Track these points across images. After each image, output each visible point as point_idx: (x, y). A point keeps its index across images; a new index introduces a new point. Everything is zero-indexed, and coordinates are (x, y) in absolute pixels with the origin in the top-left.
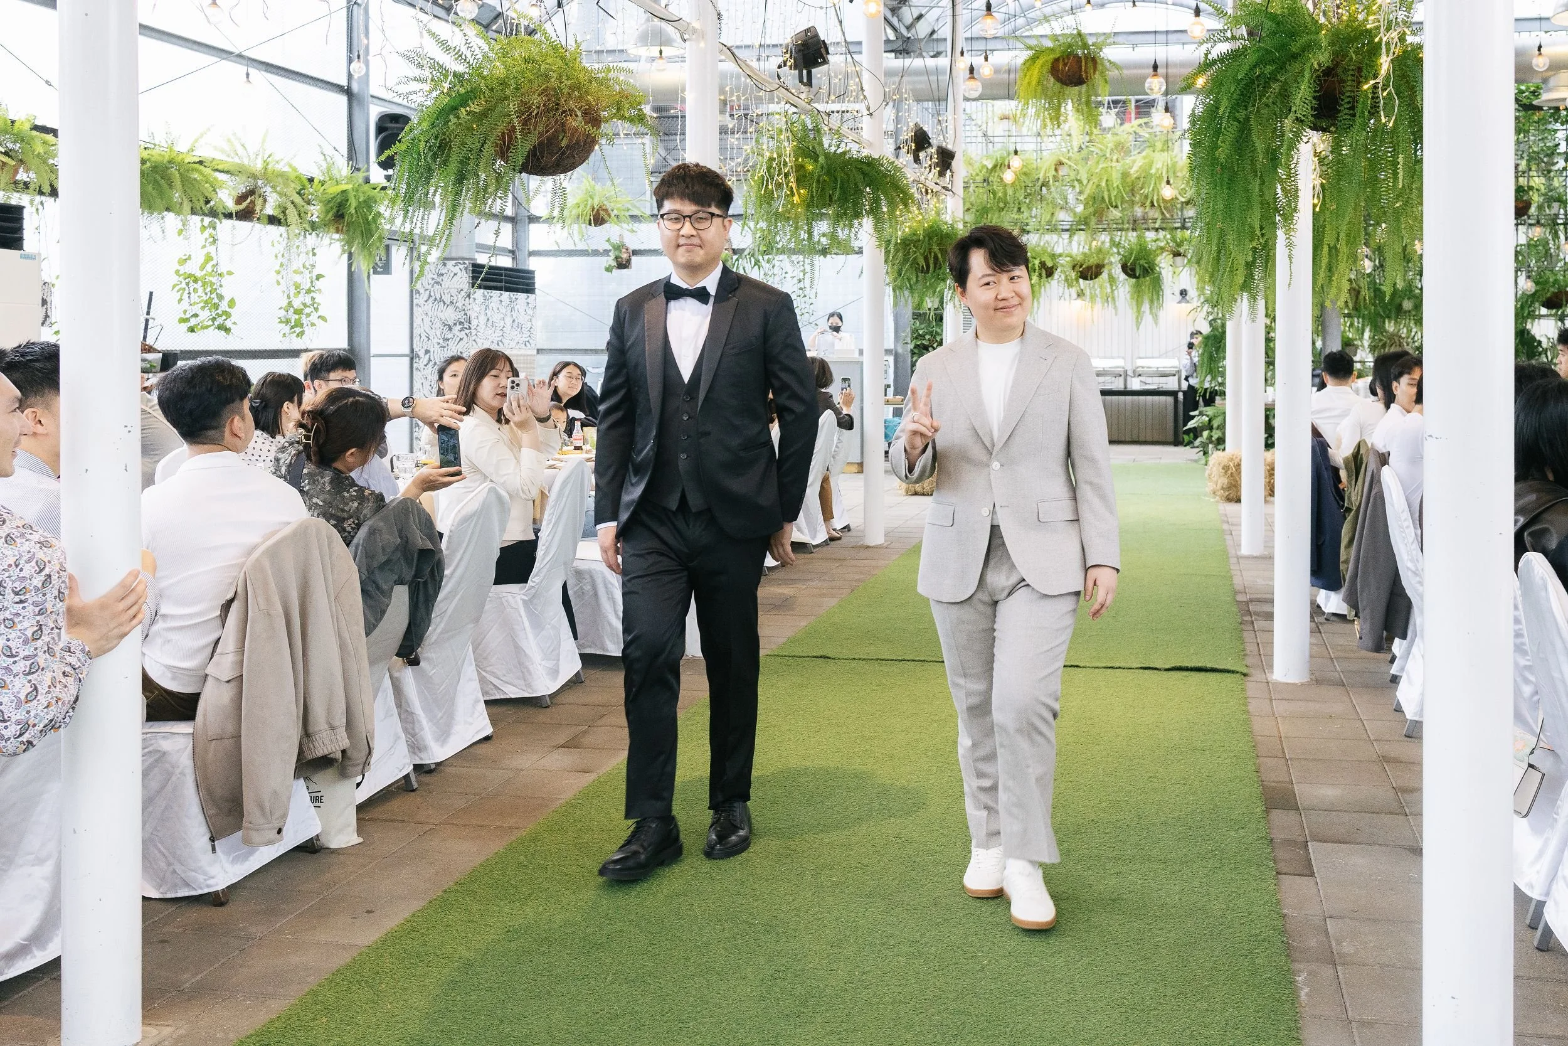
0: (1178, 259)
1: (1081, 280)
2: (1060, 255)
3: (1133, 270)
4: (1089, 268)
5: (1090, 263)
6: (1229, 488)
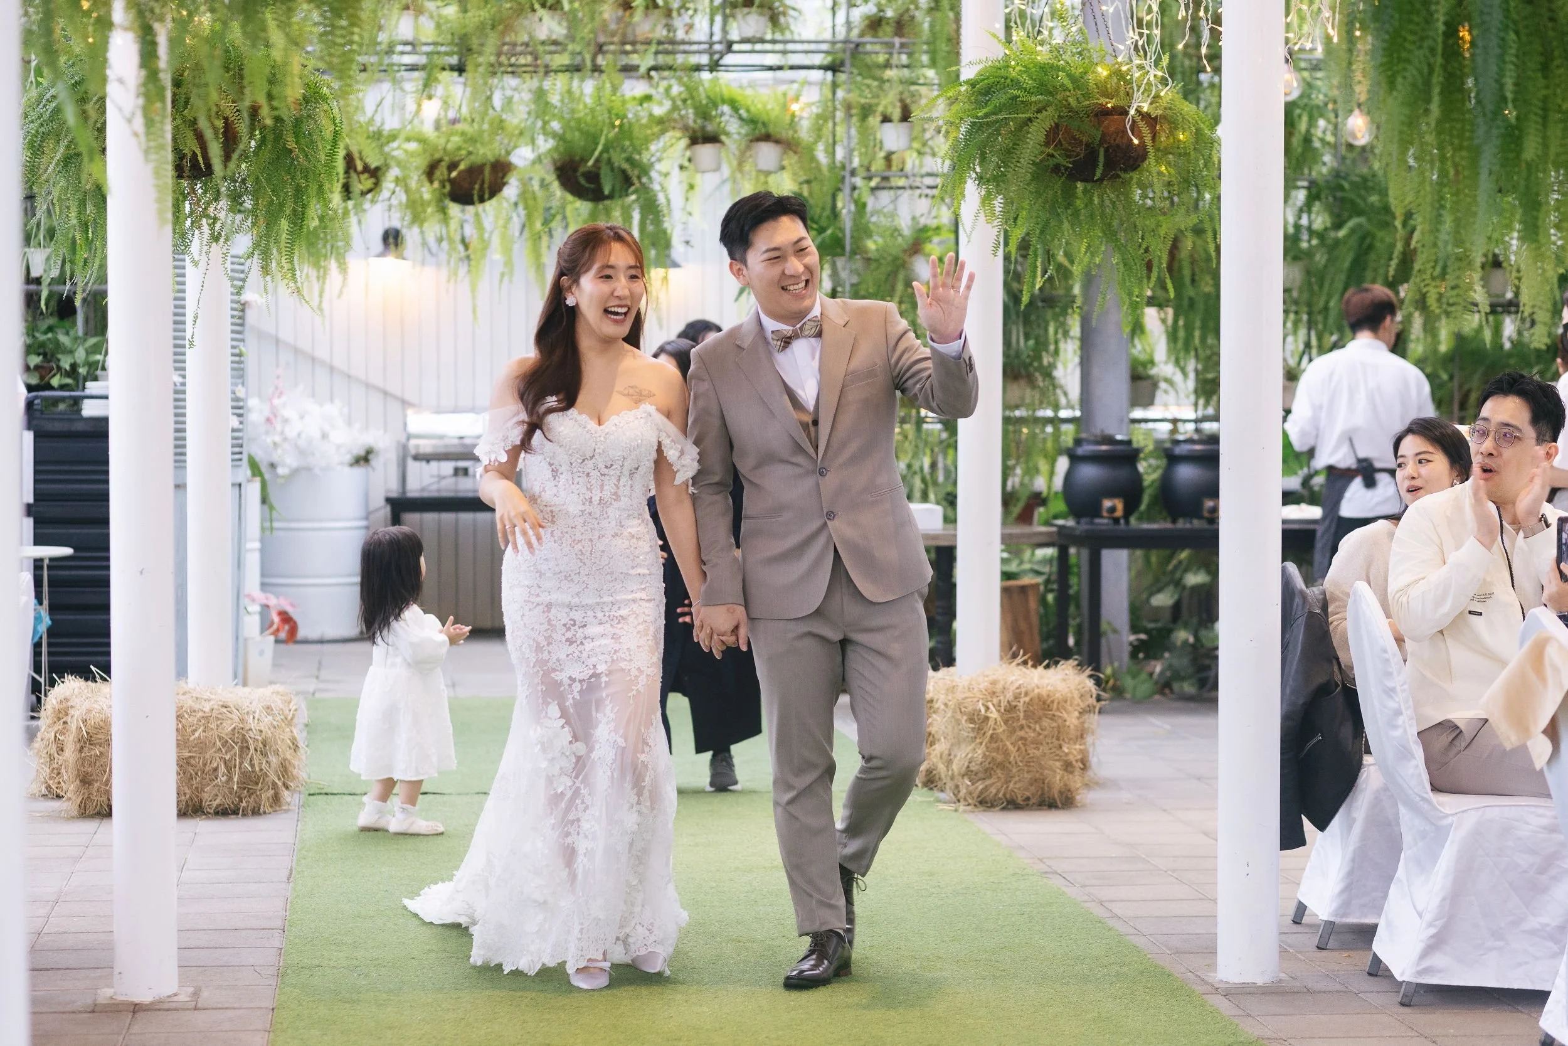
0: (706, 151)
1: (454, 209)
2: (393, 137)
3: (594, 177)
4: (475, 171)
5: (476, 159)
6: (988, 772)
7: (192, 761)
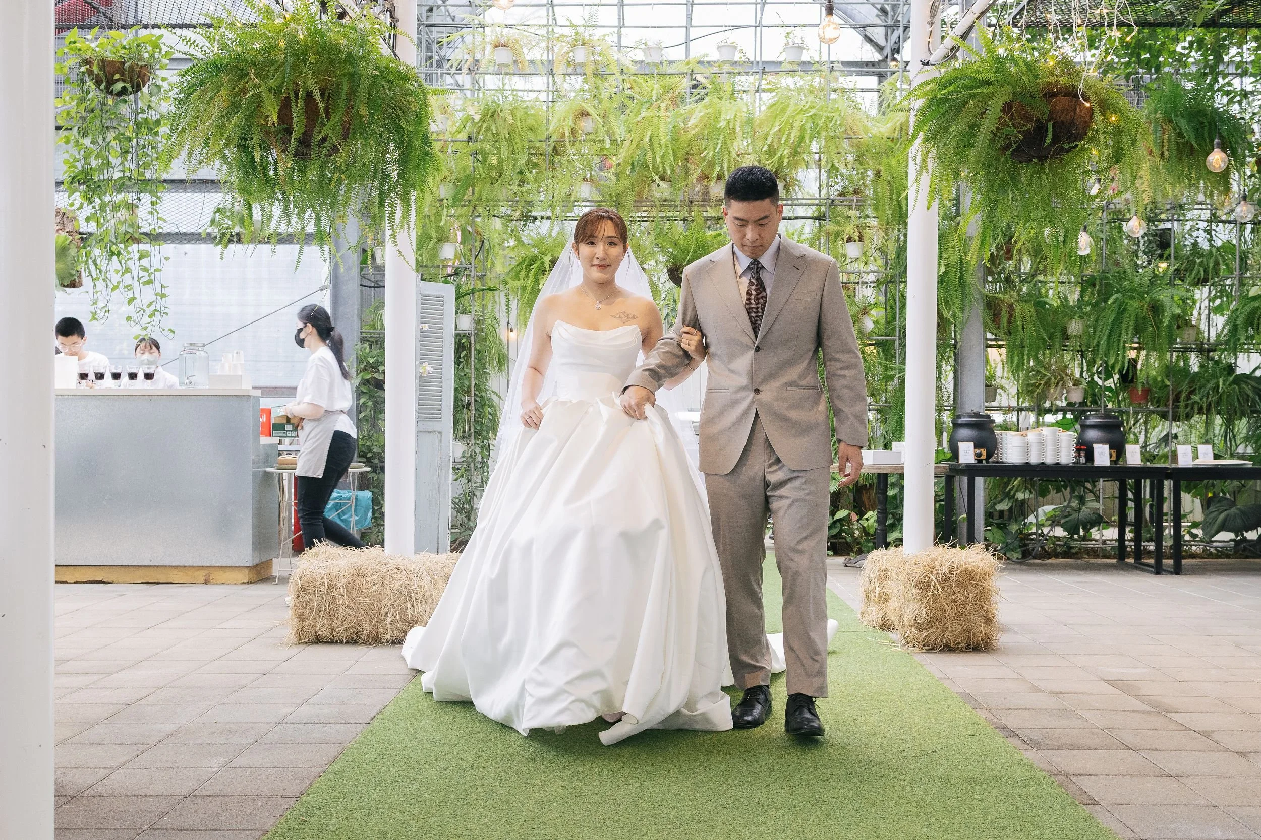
7: (372, 607)
